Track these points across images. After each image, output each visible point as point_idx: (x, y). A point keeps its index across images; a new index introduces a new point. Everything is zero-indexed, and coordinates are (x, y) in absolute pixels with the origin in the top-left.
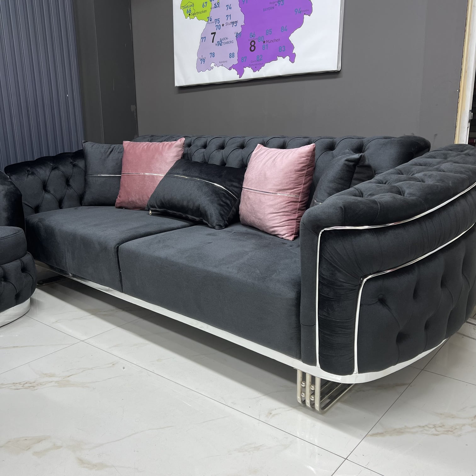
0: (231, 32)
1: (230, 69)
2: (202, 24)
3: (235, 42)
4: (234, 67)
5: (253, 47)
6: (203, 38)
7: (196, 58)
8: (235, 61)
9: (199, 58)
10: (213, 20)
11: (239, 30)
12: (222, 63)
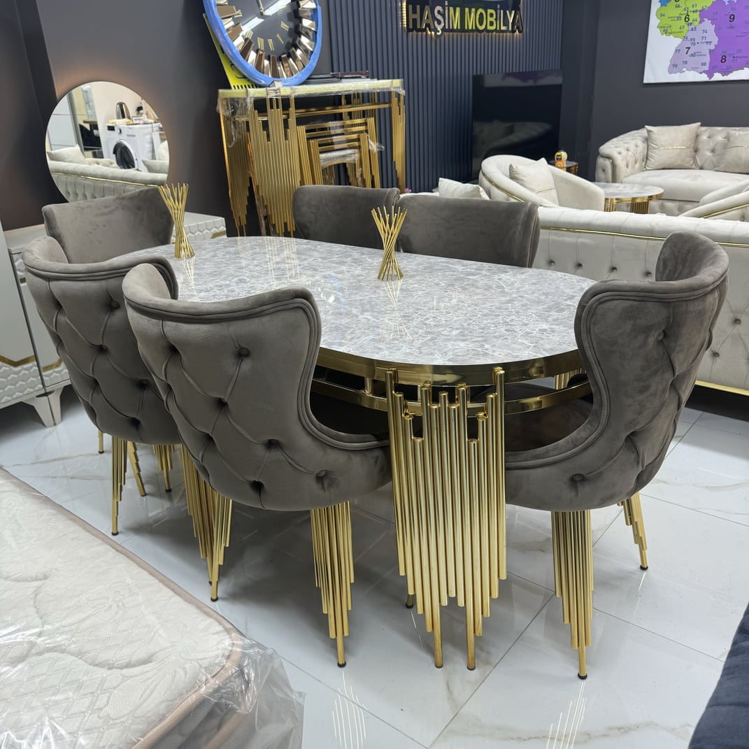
0: (705, 49)
1: (701, 73)
2: (678, 41)
3: (708, 56)
4: (705, 72)
5: (724, 59)
6: (677, 51)
7: (669, 63)
8: (706, 68)
9: (671, 64)
10: (689, 39)
11: (712, 47)
12: (694, 69)
